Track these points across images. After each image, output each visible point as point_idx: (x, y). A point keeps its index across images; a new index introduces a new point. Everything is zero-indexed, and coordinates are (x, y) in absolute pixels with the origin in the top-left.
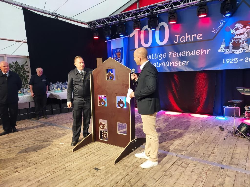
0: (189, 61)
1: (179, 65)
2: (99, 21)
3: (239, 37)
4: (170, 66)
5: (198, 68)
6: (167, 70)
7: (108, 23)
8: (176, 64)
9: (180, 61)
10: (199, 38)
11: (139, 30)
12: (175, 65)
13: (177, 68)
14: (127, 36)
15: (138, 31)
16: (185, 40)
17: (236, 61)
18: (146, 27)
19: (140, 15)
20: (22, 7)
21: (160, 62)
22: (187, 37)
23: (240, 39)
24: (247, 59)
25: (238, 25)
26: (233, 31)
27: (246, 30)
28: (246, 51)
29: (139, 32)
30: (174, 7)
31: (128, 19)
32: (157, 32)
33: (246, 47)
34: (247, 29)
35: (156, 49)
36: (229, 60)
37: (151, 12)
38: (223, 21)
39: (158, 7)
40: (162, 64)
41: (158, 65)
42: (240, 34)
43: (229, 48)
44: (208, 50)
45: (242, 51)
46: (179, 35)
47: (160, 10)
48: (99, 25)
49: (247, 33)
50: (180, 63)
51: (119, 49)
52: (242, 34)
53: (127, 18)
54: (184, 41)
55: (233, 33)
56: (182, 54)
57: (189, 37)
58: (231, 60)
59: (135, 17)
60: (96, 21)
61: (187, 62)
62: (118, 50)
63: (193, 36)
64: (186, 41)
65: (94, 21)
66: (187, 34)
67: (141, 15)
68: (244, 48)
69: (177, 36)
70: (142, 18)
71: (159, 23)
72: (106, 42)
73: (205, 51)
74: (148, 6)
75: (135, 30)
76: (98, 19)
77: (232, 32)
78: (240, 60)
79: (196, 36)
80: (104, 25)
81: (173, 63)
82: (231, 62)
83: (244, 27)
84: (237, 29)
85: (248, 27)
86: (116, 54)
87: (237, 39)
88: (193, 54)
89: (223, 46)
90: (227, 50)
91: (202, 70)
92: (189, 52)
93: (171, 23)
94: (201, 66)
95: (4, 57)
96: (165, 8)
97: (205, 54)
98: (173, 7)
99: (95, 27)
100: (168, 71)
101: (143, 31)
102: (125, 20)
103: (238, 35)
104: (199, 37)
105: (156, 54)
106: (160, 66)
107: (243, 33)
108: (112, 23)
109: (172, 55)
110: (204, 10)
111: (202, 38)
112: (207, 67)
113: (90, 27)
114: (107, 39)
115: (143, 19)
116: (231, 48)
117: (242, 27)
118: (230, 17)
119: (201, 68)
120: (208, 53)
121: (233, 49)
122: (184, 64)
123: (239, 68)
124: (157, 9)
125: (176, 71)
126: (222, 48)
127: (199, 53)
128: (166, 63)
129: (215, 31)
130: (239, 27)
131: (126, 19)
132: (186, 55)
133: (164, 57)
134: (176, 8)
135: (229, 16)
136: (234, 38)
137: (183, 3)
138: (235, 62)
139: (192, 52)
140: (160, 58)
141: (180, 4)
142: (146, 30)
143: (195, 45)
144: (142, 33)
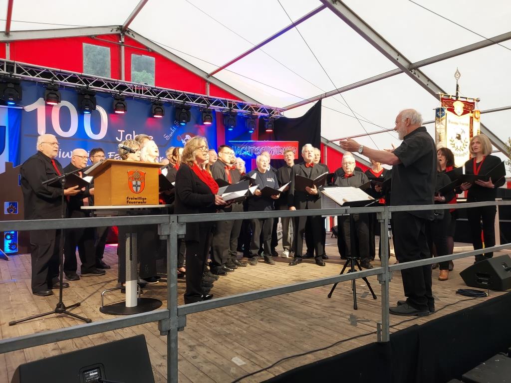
11: (56, 104)
14: (21, 108)
18: (65, 103)
25: (188, 137)
31: (31, 77)
37: (83, 84)
38: (174, 128)
46: (124, 131)
47: (98, 87)
53: (28, 75)
59: (51, 82)
66: (134, 132)
69: (122, 131)
75: (49, 103)
93: (117, 112)
96: (108, 88)
101: (57, 109)
102: (23, 77)
110: (161, 110)
129: (167, 137)
135: (184, 125)
141: (131, 91)
142: (66, 109)
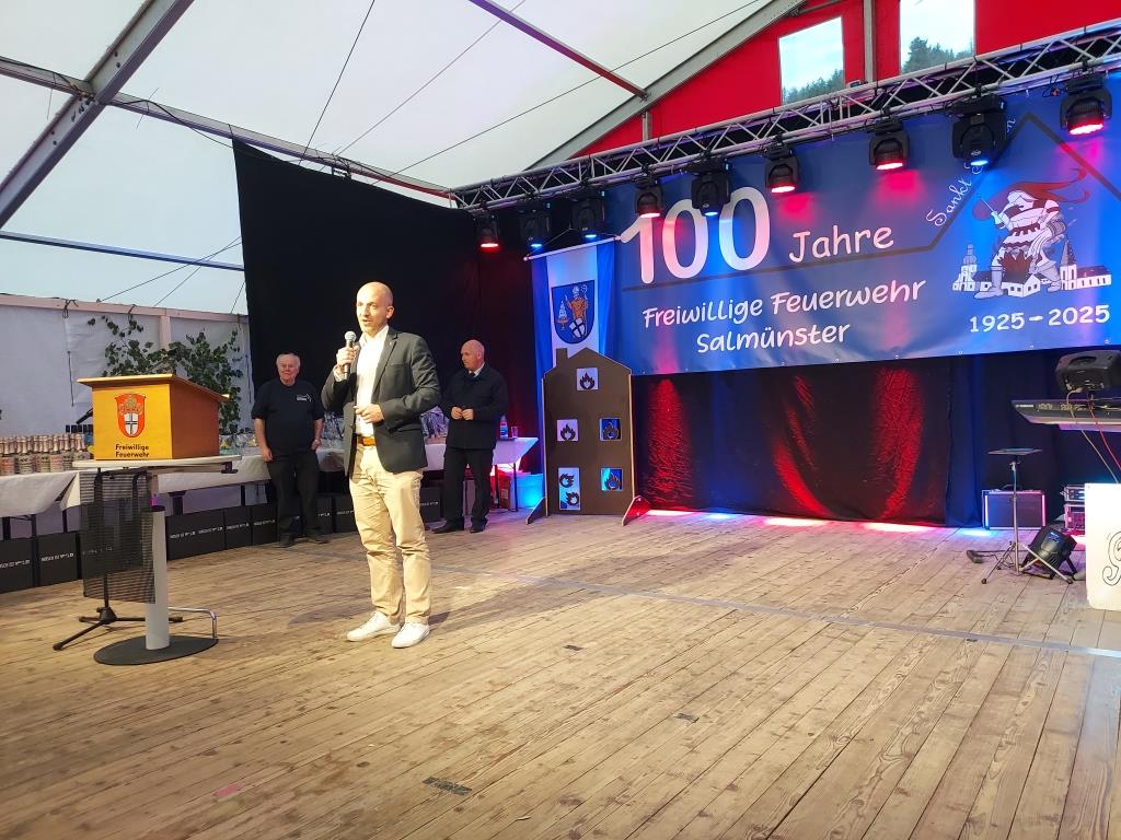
0: (848, 326)
1: (812, 341)
2: (502, 186)
3: (1022, 238)
4: (779, 344)
5: (883, 352)
6: (766, 362)
7: (537, 192)
8: (802, 339)
9: (815, 326)
10: (881, 242)
11: (657, 215)
12: (796, 343)
13: (804, 353)
14: (611, 239)
15: (653, 219)
16: (831, 250)
17: (1018, 323)
18: (685, 205)
19: (661, 164)
20: (231, 136)
21: (737, 330)
22: (837, 241)
23: (1028, 244)
24: (1055, 314)
25: (1017, 198)
26: (1000, 218)
27: (1045, 213)
28: (1050, 285)
29: (658, 225)
30: (787, 134)
31: (615, 175)
32: (726, 224)
33: (1051, 274)
34: (1049, 211)
35: (722, 285)
36: (993, 318)
37: (702, 151)
38: (966, 184)
39: (728, 134)
40: (749, 338)
41: (734, 343)
42: (1025, 230)
43: (990, 280)
44: (916, 287)
45: (1036, 286)
46: (808, 233)
47: (736, 146)
48: (502, 199)
49: (1049, 223)
50: (814, 332)
51: (579, 285)
52: (1034, 227)
53: (611, 172)
54: (827, 253)
55: (1003, 224)
56: (820, 301)
57: (844, 240)
58: (999, 317)
59: (644, 171)
60: (489, 187)
61: (842, 330)
62: (576, 289)
63: (858, 235)
64: (835, 252)
65: (484, 184)
66: (835, 228)
67: (666, 162)
68: (1044, 277)
69: (802, 235)
70: (667, 173)
71: (732, 190)
72: (529, 261)
73: (907, 288)
74: (692, 131)
75: (643, 216)
76: (497, 175)
77: (998, 221)
78: (1031, 319)
79: (869, 236)
80: (524, 198)
81: (788, 335)
82: (999, 328)
83: (1039, 204)
84: (1015, 211)
85: (1050, 204)
86: (566, 306)
87: (1018, 244)
88: (863, 300)
89: (969, 270)
90: (983, 284)
91: (897, 357)
92: (846, 294)
93: (775, 190)
94: (895, 341)
95: (159, 317)
96: (751, 138)
97: (906, 299)
98: (784, 135)
99: (484, 206)
100: (770, 363)
101: (670, 221)
102: (605, 181)
103: (1018, 230)
104: (881, 239)
105: (722, 302)
106: (739, 348)
107: (1037, 225)
108: (554, 192)
109: (783, 305)
110: (894, 145)
111: (892, 242)
112: (913, 347)
113: (468, 206)
114: (534, 249)
115: (673, 176)
116: (997, 276)
117: (1031, 205)
118: (986, 168)
119: (895, 350)
120: (915, 297)
121: (1004, 280)
122: (829, 338)
123: (1032, 348)
124: (725, 143)
125: (802, 363)
126: (965, 279)
127: (883, 297)
128: (764, 334)
129: (937, 219)
130: (1020, 202)
131: (606, 176)
132: (838, 305)
133: (756, 311)
134: (795, 139)
135: (984, 166)
136: (1006, 241)
137: (819, 121)
138: (1013, 327)
139: (859, 293)
140: (739, 318)
141: (806, 124)
142: (685, 215)
143: (867, 266)
144: (669, 226)
